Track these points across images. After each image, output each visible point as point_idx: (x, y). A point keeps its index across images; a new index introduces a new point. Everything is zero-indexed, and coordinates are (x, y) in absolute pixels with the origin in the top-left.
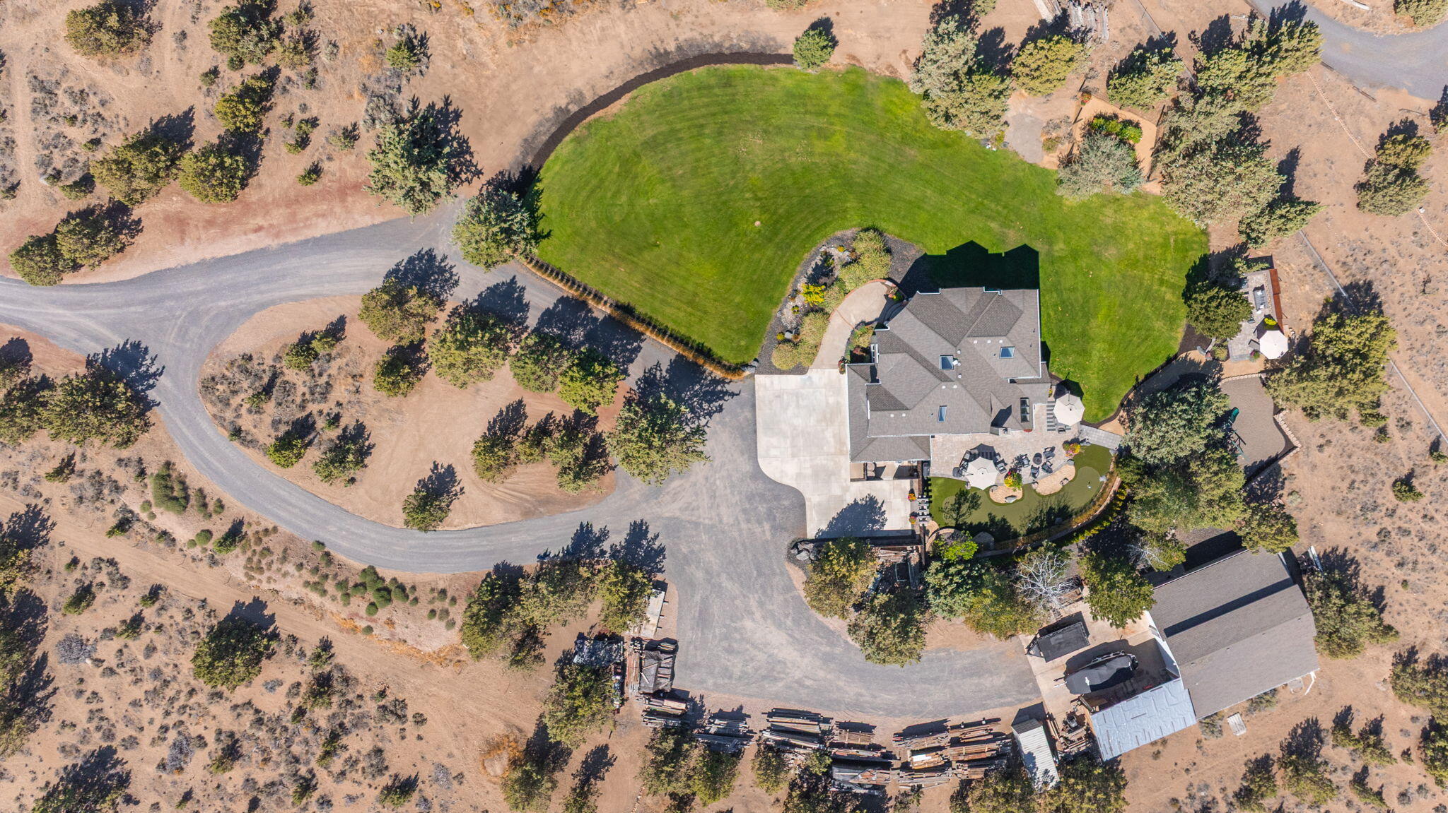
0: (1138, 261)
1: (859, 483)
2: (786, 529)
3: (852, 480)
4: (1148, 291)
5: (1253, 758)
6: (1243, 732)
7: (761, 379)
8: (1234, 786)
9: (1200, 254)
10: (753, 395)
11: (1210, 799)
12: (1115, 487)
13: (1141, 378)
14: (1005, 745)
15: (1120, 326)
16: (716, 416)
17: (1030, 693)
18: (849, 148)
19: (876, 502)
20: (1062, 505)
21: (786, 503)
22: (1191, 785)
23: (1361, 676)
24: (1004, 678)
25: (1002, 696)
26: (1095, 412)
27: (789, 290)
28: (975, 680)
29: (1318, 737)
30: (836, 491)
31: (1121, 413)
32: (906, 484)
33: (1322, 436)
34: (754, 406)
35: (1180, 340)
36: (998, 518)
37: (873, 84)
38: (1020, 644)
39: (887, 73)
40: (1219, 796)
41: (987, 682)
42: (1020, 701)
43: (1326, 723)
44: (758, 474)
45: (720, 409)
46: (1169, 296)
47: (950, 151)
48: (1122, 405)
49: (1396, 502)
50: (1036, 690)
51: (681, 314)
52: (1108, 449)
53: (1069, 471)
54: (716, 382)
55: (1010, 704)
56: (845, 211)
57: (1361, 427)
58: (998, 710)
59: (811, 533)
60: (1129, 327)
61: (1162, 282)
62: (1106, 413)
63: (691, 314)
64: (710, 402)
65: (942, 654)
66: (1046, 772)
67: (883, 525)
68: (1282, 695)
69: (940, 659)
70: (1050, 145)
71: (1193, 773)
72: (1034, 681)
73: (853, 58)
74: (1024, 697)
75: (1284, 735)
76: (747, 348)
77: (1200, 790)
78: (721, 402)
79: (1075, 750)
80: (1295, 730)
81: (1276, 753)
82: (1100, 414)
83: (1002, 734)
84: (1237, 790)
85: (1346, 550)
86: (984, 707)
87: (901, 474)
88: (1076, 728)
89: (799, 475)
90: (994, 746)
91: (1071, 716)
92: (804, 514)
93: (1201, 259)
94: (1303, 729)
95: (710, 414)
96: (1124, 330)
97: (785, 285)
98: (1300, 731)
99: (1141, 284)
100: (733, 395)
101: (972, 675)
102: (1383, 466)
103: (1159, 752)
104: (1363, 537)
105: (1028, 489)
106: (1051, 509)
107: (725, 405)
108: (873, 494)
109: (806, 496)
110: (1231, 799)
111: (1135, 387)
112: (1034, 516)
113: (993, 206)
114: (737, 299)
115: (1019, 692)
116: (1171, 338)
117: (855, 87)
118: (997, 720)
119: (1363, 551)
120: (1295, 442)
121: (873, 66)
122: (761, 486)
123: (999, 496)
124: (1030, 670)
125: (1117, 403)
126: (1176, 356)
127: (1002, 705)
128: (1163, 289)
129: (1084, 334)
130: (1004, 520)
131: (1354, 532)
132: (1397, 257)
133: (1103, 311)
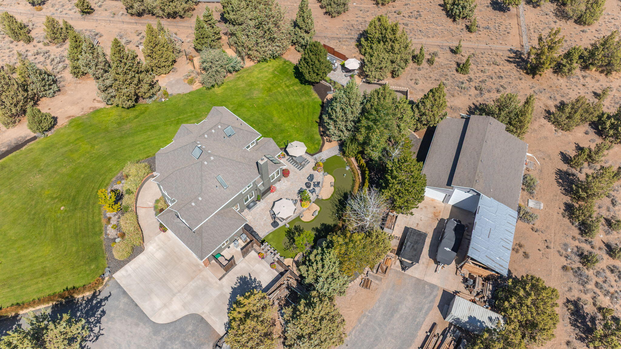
0: (270, 88)
1: (226, 277)
2: (203, 344)
3: (220, 279)
4: (286, 93)
5: (562, 211)
6: (542, 205)
7: (117, 275)
8: (576, 232)
9: (292, 68)
10: (120, 287)
11: (576, 249)
12: (356, 164)
13: (318, 120)
14: (454, 332)
15: (288, 111)
16: (104, 319)
17: (432, 291)
18: (93, 146)
19: (245, 278)
20: (343, 194)
21: (190, 328)
22: (559, 252)
23: (546, 138)
24: (410, 298)
25: (420, 310)
26: (313, 147)
27: (104, 222)
28: (397, 316)
29: (569, 175)
30: (215, 293)
31: (325, 138)
32: (253, 254)
33: (411, 80)
34: (124, 293)
35: (318, 97)
36: (319, 226)
37: (87, 118)
38: (397, 272)
39: (91, 111)
40: (577, 243)
41: (404, 310)
42: (432, 301)
43: (565, 167)
44: (157, 328)
45: (104, 312)
46: (296, 88)
47: (146, 114)
48: (321, 135)
49: (466, 75)
50: (433, 287)
51: (40, 285)
52: (336, 155)
53: (330, 179)
54: (89, 301)
55: (430, 309)
56: (110, 169)
57: (421, 67)
58: (427, 319)
59: (221, 330)
60: (292, 109)
61: (288, 87)
62: (318, 144)
63: (47, 280)
64: (93, 315)
65: (364, 320)
66: (490, 319)
67: (261, 286)
68: (533, 174)
69: (366, 325)
70: (191, 82)
71: (552, 246)
72: (426, 283)
73: (70, 117)
74: (432, 297)
75: (558, 190)
76: (97, 267)
77: (566, 250)
78: (101, 309)
79: (488, 293)
80: (558, 182)
81: (567, 199)
82: (317, 146)
83: (445, 330)
84: (578, 232)
85: (473, 104)
86: (419, 326)
87: (245, 251)
88: (474, 282)
89: (184, 306)
90: (449, 339)
91: (465, 280)
92: (207, 324)
93: (294, 69)
94: (561, 178)
95: (99, 321)
96: (291, 111)
97: (100, 221)
98: (560, 181)
99: (280, 93)
100: (106, 298)
101: (392, 315)
102: (445, 70)
103: (525, 253)
104: (473, 95)
105: (318, 201)
106: (339, 200)
107: (105, 308)
108: (239, 275)
109: (199, 312)
110: (583, 239)
111: (319, 125)
112: (335, 211)
113: (185, 116)
114: (74, 249)
115: (426, 297)
116: (313, 99)
117: (78, 125)
118: (434, 325)
119: (479, 99)
120: (404, 89)
121: (82, 113)
122: (164, 333)
123: (308, 217)
124: (418, 279)
125: (319, 137)
126: (323, 103)
127: (427, 314)
128: (291, 88)
129: (275, 125)
130: (323, 225)
131: (467, 96)
132: (363, 19)
133: (275, 112)
